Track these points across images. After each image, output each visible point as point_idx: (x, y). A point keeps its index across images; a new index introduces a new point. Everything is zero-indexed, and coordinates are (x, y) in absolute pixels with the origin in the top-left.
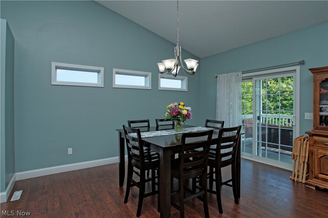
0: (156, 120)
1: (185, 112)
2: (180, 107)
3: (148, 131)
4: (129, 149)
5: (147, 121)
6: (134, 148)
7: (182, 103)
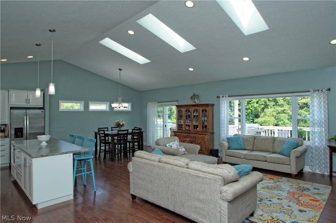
0: (112, 128)
1: (122, 124)
2: (120, 122)
3: (108, 131)
4: (100, 138)
5: (107, 128)
6: (103, 137)
7: (121, 120)
